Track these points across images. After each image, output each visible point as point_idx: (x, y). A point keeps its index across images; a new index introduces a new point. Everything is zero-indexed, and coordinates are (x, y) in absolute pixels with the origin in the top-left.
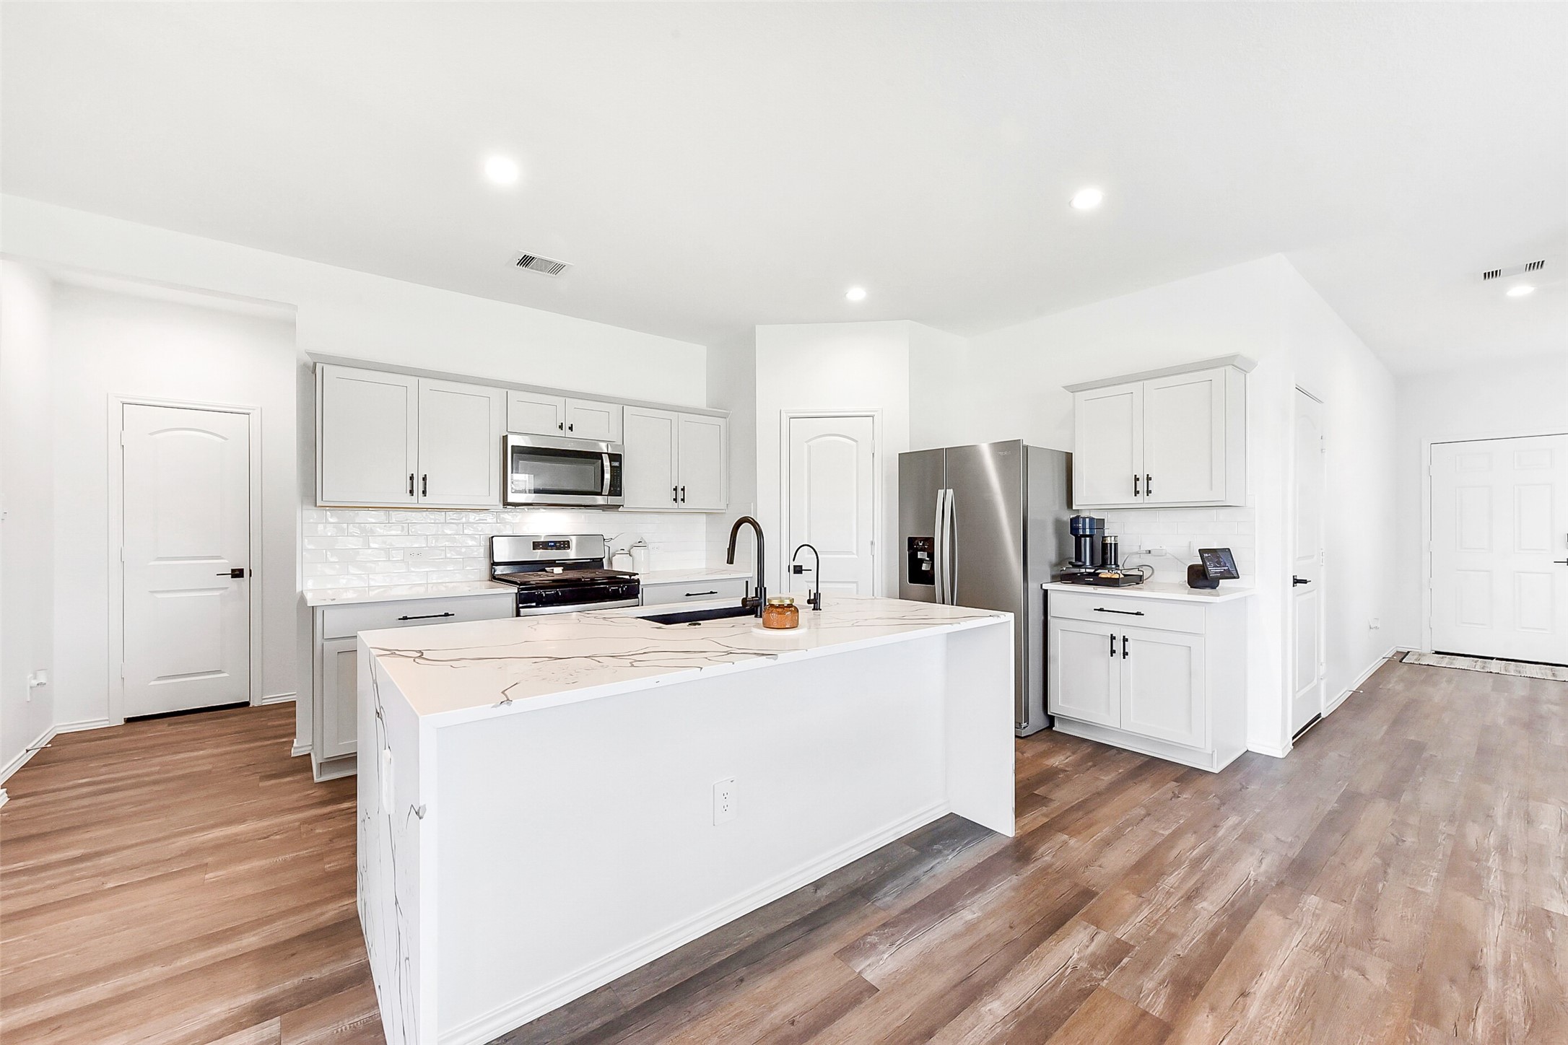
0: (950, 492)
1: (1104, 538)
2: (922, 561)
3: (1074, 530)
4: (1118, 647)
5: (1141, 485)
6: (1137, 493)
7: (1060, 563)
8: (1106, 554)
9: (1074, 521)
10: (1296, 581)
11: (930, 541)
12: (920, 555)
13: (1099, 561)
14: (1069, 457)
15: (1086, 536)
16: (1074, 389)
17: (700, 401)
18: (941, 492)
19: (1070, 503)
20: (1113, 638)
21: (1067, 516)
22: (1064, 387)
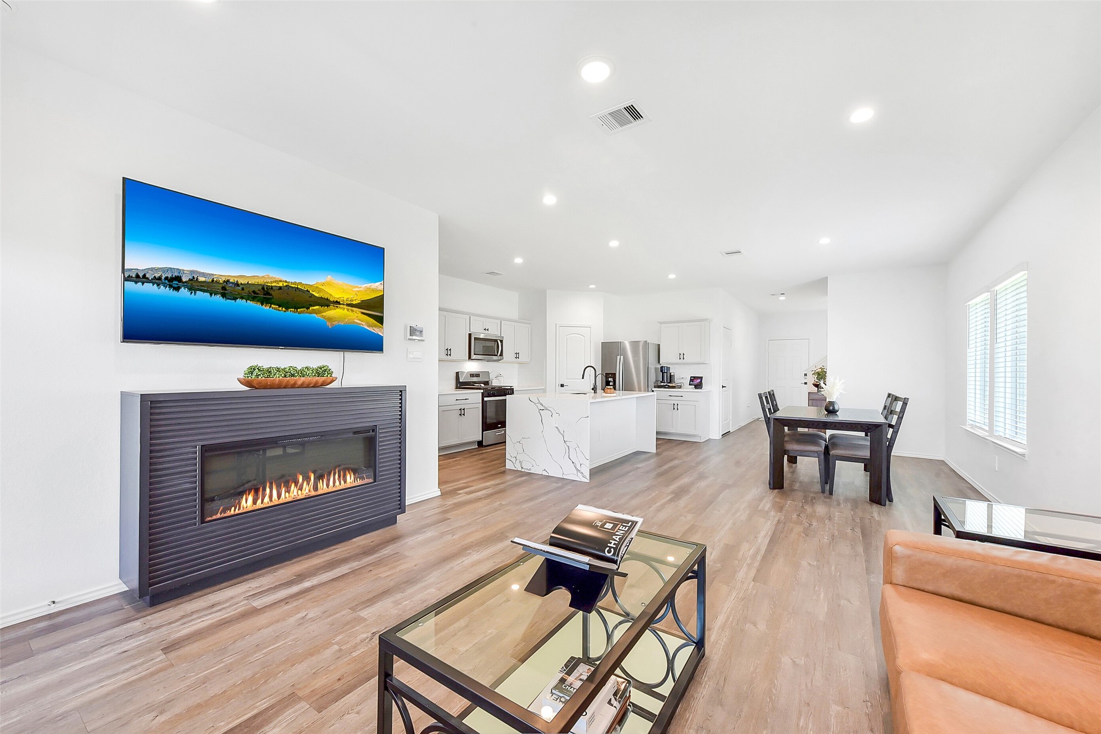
0: (622, 357)
1: (670, 373)
2: (610, 381)
3: (662, 371)
4: (675, 407)
5: (682, 356)
6: (680, 359)
7: (657, 381)
8: (671, 378)
9: (662, 368)
10: (723, 387)
11: (615, 374)
12: (610, 379)
13: (669, 381)
14: (659, 345)
15: (665, 372)
16: (660, 323)
17: (516, 317)
18: (619, 357)
19: (659, 362)
20: (674, 404)
21: (659, 366)
22: (658, 322)
